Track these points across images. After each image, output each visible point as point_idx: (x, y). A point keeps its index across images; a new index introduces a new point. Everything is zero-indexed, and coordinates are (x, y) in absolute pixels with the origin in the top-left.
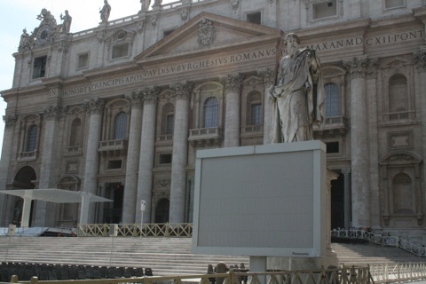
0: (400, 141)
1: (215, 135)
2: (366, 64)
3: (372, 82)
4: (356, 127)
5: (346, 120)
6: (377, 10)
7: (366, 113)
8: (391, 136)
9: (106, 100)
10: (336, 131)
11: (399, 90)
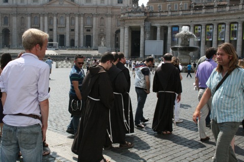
0: (102, 30)
1: (64, 26)
2: (96, 15)
3: (97, 18)
4: (94, 27)
5: (92, 25)
6: (99, 3)
7: (96, 25)
8: (100, 29)
9: (32, 14)
10: (90, 28)
11: (102, 20)
